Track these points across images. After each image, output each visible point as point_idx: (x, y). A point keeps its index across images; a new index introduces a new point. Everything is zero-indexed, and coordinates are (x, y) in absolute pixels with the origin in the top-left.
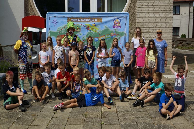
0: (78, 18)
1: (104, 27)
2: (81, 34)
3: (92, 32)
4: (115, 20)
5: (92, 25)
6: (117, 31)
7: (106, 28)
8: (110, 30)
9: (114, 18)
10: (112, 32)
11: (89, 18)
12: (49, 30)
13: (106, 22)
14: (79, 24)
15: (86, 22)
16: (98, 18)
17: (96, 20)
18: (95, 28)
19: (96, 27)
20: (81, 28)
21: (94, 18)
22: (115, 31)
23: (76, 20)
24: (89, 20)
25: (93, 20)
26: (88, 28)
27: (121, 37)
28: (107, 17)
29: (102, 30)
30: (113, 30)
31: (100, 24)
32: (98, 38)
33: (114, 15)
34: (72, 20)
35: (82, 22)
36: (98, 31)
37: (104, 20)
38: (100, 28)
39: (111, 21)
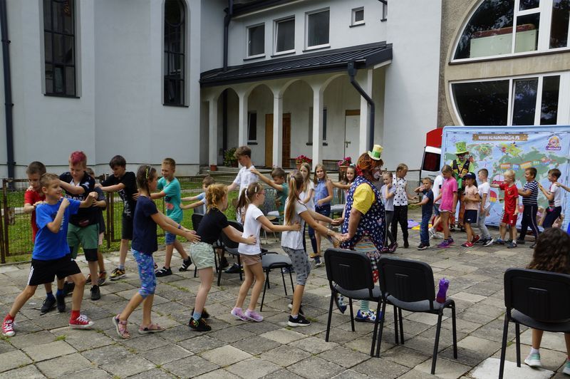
0: (488, 135)
1: (530, 147)
2: (491, 158)
3: (509, 155)
4: (550, 138)
5: (511, 145)
6: (552, 154)
7: (533, 150)
8: (542, 153)
9: (549, 134)
10: (544, 156)
11: (507, 134)
12: (446, 150)
13: (534, 141)
14: (490, 143)
15: (502, 140)
16: (521, 134)
17: (517, 137)
18: (514, 149)
19: (517, 148)
20: (492, 148)
22: (549, 154)
23: (486, 138)
24: (506, 137)
25: (513, 137)
26: (503, 149)
27: (560, 165)
28: (537, 133)
29: (526, 153)
30: (547, 153)
31: (525, 143)
32: (519, 165)
33: (549, 129)
34: (480, 138)
35: (494, 140)
36: (520, 154)
37: (531, 137)
38: (524, 150)
39: (543, 138)
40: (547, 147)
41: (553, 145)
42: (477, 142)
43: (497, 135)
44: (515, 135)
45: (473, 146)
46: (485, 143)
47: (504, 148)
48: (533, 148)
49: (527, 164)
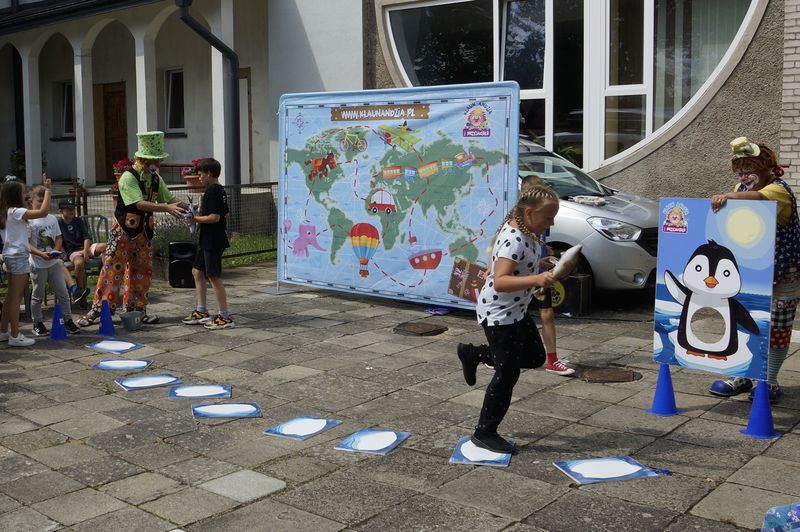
0: (358, 109)
1: (435, 132)
2: (366, 157)
3: (398, 149)
4: (471, 110)
5: (399, 128)
6: (476, 145)
7: (440, 138)
8: (455, 142)
9: (467, 103)
10: (460, 149)
11: (391, 105)
12: (287, 144)
13: (441, 117)
14: (362, 124)
15: (382, 118)
16: (417, 105)
17: (411, 111)
18: (406, 136)
19: (411, 134)
20: (366, 137)
22: (469, 145)
23: (354, 114)
24: (390, 113)
25: (403, 113)
26: (387, 137)
27: (491, 168)
28: (444, 101)
29: (428, 143)
30: (465, 143)
31: (426, 124)
32: (416, 169)
33: (467, 93)
34: (344, 115)
35: (369, 118)
36: (417, 147)
37: (435, 110)
38: (424, 138)
39: (456, 112)
40: (466, 130)
41: (477, 125)
42: (339, 125)
43: (374, 108)
44: (405, 107)
45: (332, 132)
46: (354, 125)
47: (387, 135)
48: (439, 133)
49: (431, 166)
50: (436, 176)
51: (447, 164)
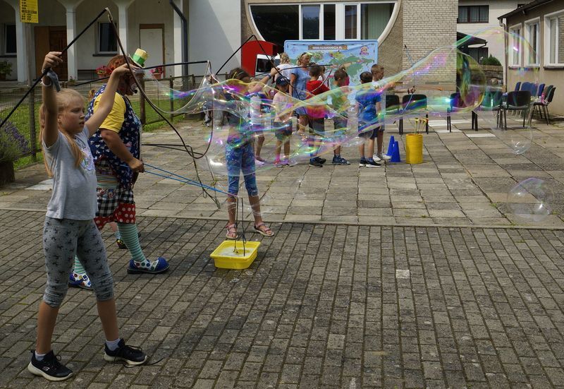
0: (319, 46)
1: (349, 54)
3: (336, 58)
5: (336, 52)
6: (364, 58)
9: (361, 45)
10: (358, 58)
11: (333, 45)
13: (352, 49)
15: (330, 49)
16: (343, 45)
17: (340, 47)
18: (339, 55)
19: (341, 54)
20: (323, 55)
21: (338, 46)
23: (318, 48)
24: (332, 48)
26: (331, 55)
27: (369, 64)
28: (353, 45)
29: (347, 57)
30: (361, 57)
33: (361, 42)
34: (314, 48)
35: (324, 49)
36: (343, 58)
37: (350, 47)
38: (345, 56)
39: (357, 48)
40: (360, 53)
41: (364, 51)
42: (312, 51)
43: (326, 46)
46: (318, 51)
48: (351, 54)
49: (348, 64)
50: (349, 67)
51: (354, 63)
